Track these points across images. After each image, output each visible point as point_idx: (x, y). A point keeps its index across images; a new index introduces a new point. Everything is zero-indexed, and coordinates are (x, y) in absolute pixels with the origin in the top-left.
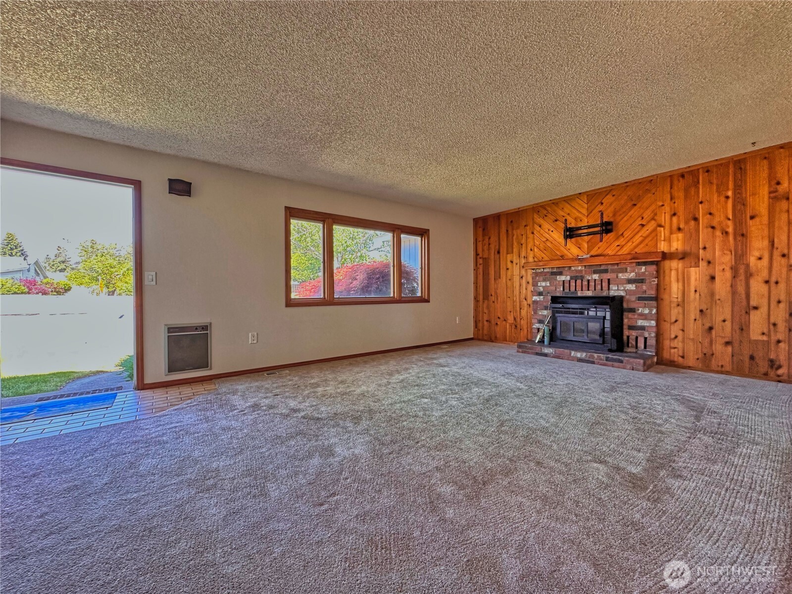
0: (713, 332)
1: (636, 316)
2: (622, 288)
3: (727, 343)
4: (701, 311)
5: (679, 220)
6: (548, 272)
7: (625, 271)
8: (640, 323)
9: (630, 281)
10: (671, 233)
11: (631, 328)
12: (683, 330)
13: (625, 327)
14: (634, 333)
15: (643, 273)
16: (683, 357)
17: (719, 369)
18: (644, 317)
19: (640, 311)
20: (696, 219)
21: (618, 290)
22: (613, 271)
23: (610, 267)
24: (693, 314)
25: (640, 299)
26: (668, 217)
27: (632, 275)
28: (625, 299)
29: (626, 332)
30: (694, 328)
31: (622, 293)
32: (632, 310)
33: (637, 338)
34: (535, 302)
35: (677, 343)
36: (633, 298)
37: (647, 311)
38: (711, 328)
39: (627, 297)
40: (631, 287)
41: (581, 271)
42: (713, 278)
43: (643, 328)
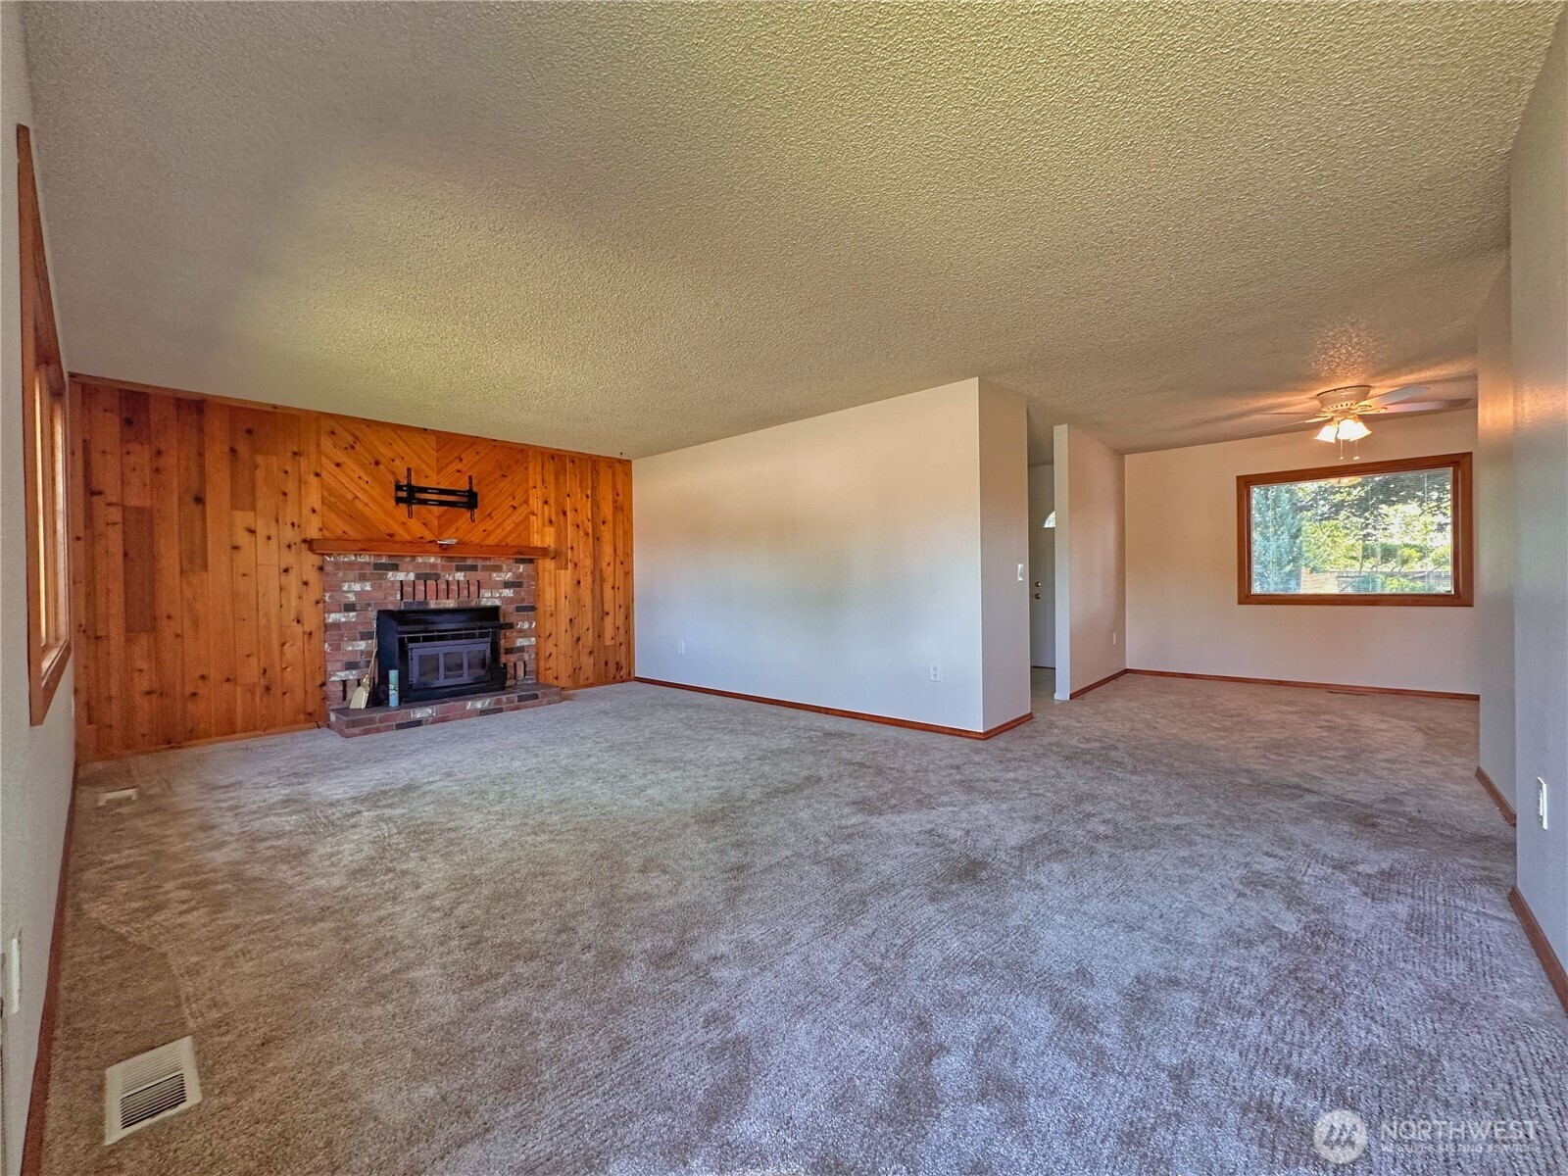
0: (580, 642)
1: (515, 634)
2: (498, 595)
3: (591, 653)
4: (571, 620)
5: (550, 511)
6: (369, 564)
7: (498, 569)
8: (520, 642)
9: (507, 585)
10: (544, 525)
11: (509, 651)
12: (556, 645)
13: (502, 651)
14: (512, 658)
15: (521, 574)
16: (557, 678)
17: (586, 682)
18: (523, 633)
19: (519, 626)
20: (565, 513)
21: (492, 597)
22: (486, 568)
23: (480, 563)
24: (564, 624)
25: (518, 609)
26: (540, 504)
27: (509, 576)
28: (501, 611)
29: (503, 659)
30: (565, 640)
31: (498, 603)
32: (511, 626)
33: (515, 665)
35: (552, 663)
36: (511, 608)
37: (526, 626)
38: (579, 639)
39: (504, 607)
40: (508, 593)
41: (434, 566)
42: (579, 582)
43: (522, 649)
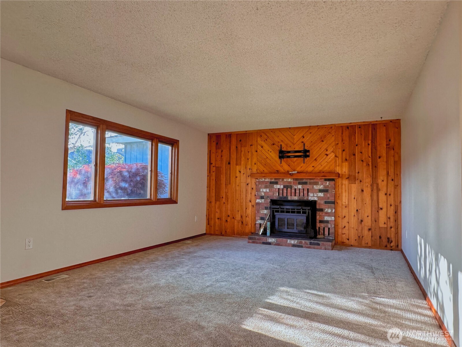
1: (324, 214)
2: (316, 195)
3: (369, 229)
4: (357, 210)
5: (346, 154)
6: (268, 182)
8: (326, 218)
9: (320, 191)
10: (342, 162)
11: (321, 222)
12: (348, 223)
13: (318, 221)
14: (323, 225)
15: (328, 186)
16: (348, 239)
17: (366, 245)
18: (328, 214)
19: (326, 211)
20: (354, 155)
21: (313, 196)
22: (310, 183)
23: (308, 181)
24: (353, 212)
25: (326, 202)
26: (340, 151)
27: (321, 187)
28: (317, 203)
29: (318, 225)
30: (354, 221)
31: (316, 199)
32: (322, 210)
33: (324, 228)
34: (258, 204)
35: (345, 231)
36: (322, 202)
37: (329, 211)
38: (362, 221)
39: (319, 201)
40: (321, 195)
41: (290, 182)
42: (363, 191)
43: (327, 222)
